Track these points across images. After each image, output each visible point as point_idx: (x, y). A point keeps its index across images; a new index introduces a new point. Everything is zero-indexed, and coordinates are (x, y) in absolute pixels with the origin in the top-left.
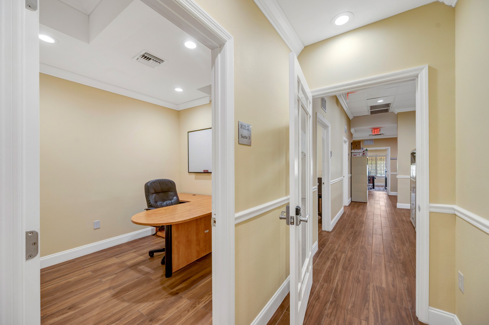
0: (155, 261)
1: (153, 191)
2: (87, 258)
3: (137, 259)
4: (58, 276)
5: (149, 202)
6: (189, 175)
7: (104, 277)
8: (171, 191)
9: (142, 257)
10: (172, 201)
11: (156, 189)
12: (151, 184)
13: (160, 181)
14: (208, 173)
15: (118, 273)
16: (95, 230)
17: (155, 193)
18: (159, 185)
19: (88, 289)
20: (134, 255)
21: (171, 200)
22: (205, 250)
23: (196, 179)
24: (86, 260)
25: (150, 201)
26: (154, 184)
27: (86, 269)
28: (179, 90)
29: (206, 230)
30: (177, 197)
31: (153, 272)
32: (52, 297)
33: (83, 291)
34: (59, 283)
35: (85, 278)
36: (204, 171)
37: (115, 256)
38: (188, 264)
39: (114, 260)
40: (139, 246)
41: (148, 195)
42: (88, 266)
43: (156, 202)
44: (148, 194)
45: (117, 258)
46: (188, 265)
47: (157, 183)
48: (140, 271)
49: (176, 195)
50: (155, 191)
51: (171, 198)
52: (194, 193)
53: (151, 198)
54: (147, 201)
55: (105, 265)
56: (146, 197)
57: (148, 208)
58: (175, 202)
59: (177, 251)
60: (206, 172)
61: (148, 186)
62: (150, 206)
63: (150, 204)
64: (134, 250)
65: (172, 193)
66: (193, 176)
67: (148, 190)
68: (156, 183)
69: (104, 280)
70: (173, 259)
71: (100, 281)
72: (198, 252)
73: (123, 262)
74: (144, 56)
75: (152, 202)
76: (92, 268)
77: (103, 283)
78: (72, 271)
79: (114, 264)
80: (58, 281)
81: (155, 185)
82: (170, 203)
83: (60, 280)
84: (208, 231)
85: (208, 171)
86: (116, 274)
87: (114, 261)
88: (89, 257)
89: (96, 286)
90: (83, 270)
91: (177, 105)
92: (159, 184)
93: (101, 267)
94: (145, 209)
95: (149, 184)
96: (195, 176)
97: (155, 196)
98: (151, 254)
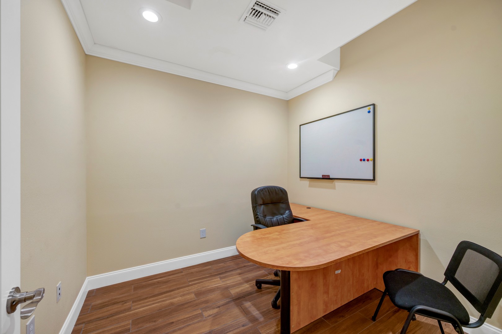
0: (265, 298)
1: (260, 202)
2: (193, 270)
3: (242, 288)
4: (165, 290)
5: (257, 216)
6: (300, 181)
7: (205, 309)
8: (283, 203)
9: (248, 286)
10: (284, 216)
11: (264, 199)
12: (258, 192)
13: (270, 189)
14: (330, 179)
15: (221, 306)
16: (202, 239)
17: (263, 204)
18: (268, 194)
19: (188, 326)
20: (238, 279)
21: (282, 214)
22: (336, 300)
23: (310, 186)
24: (192, 273)
25: (257, 214)
26: (262, 192)
27: (190, 288)
28: (293, 66)
29: (337, 269)
30: (289, 212)
31: (262, 319)
32: (154, 324)
33: (183, 326)
34: (164, 303)
35: (187, 303)
36: (323, 176)
37: (218, 276)
38: (312, 321)
39: (217, 282)
40: (245, 266)
41: (256, 207)
42: (193, 283)
43: (265, 216)
44: (255, 205)
45: (221, 278)
46: (312, 323)
47: (266, 191)
48: (246, 312)
49: (288, 208)
50: (263, 202)
51: (282, 212)
52: (309, 206)
53: (258, 212)
54: (254, 215)
55: (208, 286)
56: (253, 209)
57: (255, 223)
58: (287, 219)
59: (297, 301)
60: (326, 177)
61: (255, 194)
62: (258, 221)
63: (258, 219)
64: (239, 271)
65: (282, 206)
66: (307, 182)
67: (256, 200)
68: (264, 190)
69: (206, 314)
70: (291, 313)
71: (201, 315)
72: (326, 304)
73: (227, 288)
74: (254, 10)
75: (261, 217)
76: (195, 288)
77: (204, 321)
78: (178, 287)
79: (218, 288)
80: (163, 298)
81: (264, 194)
82: (281, 218)
83: (165, 297)
84: (339, 272)
85: (329, 176)
86: (219, 307)
87: (218, 284)
88: (196, 270)
89: (196, 323)
90: (187, 289)
91: (287, 92)
92: (268, 192)
93: (204, 289)
94: (252, 225)
95: (256, 192)
96: (309, 182)
97: (263, 208)
98: (259, 284)
